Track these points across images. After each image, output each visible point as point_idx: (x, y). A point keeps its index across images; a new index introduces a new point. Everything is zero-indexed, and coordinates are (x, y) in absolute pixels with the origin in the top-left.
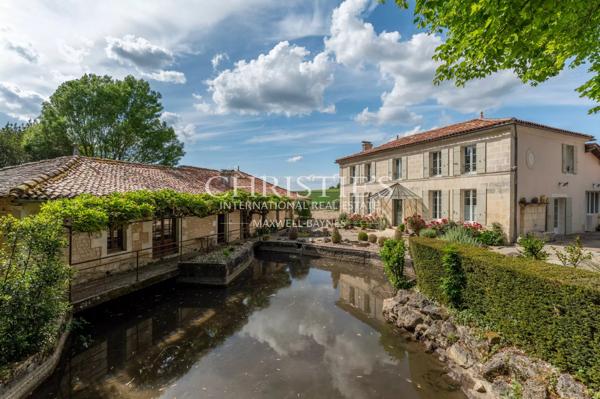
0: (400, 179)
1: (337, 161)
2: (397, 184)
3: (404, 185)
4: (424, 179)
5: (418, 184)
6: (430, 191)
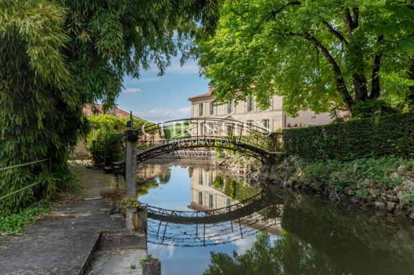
0: (231, 113)
2: (230, 116)
3: (234, 117)
4: (245, 113)
6: (248, 120)
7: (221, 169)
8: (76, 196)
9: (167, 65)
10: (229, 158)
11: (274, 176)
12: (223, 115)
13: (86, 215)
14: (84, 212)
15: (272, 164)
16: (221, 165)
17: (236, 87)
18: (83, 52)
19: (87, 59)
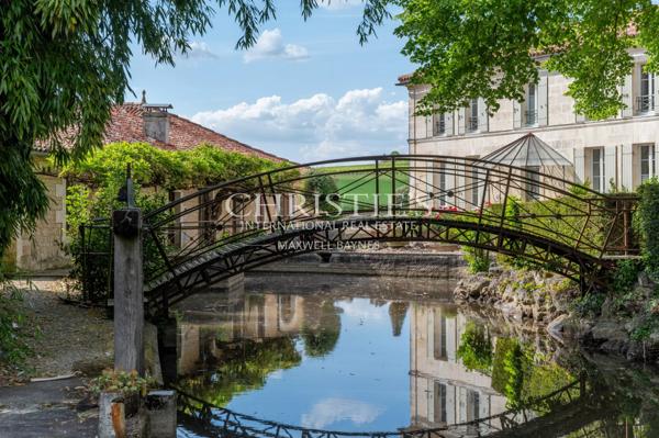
0: (536, 125)
1: (403, 81)
2: (530, 135)
3: (542, 136)
4: (578, 125)
5: (568, 134)
6: (586, 149)
7: (476, 308)
8: (13, 371)
9: (265, 15)
10: (499, 272)
11: (606, 329)
12: (507, 133)
13: (24, 412)
14: (22, 406)
15: (604, 290)
16: (475, 294)
17: (487, 61)
18: (16, 19)
19: (24, 35)
